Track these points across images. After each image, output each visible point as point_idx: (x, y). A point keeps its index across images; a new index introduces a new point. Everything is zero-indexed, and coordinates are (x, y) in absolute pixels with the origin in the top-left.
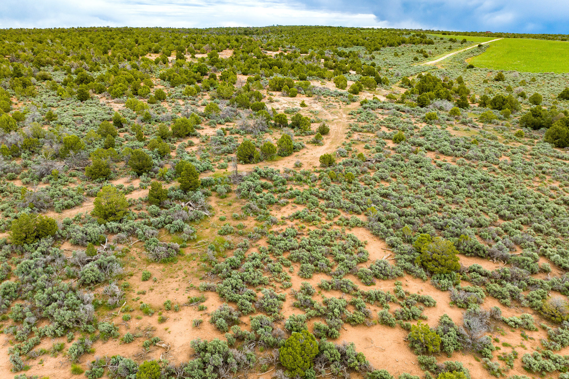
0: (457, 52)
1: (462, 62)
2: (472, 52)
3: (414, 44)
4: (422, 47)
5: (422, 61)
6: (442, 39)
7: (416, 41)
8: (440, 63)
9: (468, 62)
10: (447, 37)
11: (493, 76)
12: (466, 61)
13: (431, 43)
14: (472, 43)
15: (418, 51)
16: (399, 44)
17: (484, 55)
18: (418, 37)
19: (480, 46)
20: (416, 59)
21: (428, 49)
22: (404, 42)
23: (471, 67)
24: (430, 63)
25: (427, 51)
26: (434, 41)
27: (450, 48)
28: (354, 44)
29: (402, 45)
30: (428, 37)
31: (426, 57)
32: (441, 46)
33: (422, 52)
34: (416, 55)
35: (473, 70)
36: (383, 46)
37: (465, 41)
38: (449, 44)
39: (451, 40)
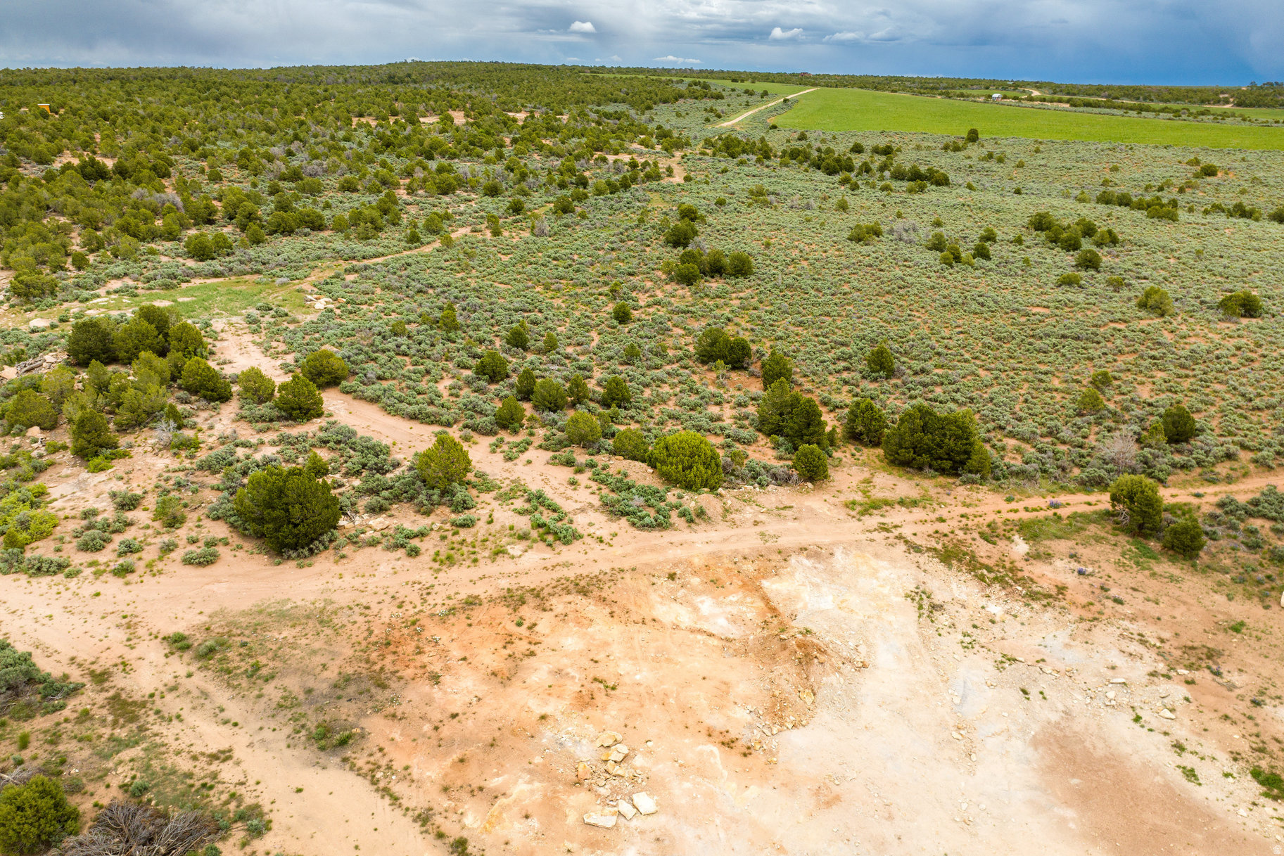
0: (757, 110)
1: (764, 122)
2: (776, 110)
3: (696, 98)
4: (709, 103)
5: (715, 122)
6: (733, 90)
7: (697, 94)
8: (738, 124)
9: (771, 121)
10: (740, 86)
11: (796, 136)
12: (768, 121)
13: (719, 97)
14: (775, 96)
15: (706, 110)
16: (676, 100)
17: (790, 113)
18: (698, 87)
19: (785, 101)
20: (707, 120)
21: (719, 106)
22: (681, 96)
23: (774, 127)
24: (726, 124)
25: (719, 109)
26: (724, 93)
27: (748, 105)
28: (611, 100)
29: (681, 101)
30: (713, 88)
31: (719, 117)
32: (735, 102)
33: (712, 110)
34: (706, 115)
35: (776, 131)
36: (655, 103)
37: (765, 94)
38: (745, 98)
39: (747, 92)
